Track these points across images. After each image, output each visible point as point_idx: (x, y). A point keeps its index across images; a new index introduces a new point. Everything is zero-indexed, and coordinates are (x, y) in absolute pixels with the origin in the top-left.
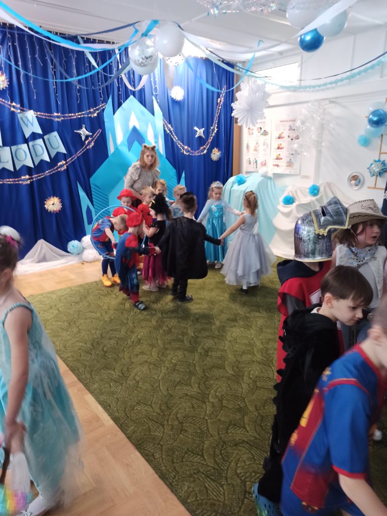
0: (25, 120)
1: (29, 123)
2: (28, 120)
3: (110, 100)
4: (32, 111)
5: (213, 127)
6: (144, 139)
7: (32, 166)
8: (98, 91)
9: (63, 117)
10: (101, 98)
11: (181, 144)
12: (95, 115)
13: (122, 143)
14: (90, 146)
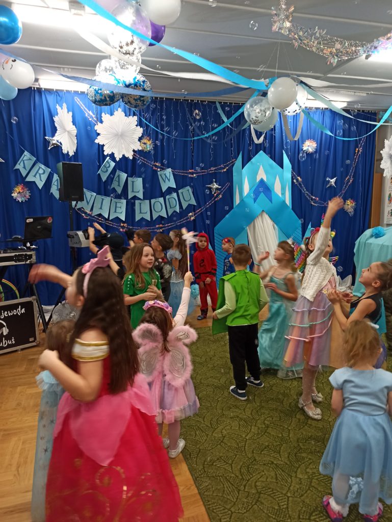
0: (164, 177)
1: (166, 179)
2: (166, 176)
3: (240, 156)
4: (170, 169)
5: (348, 178)
6: (271, 191)
7: (166, 216)
8: (230, 149)
9: (196, 173)
10: (232, 154)
11: (309, 194)
12: (224, 171)
13: (248, 196)
14: (218, 199)
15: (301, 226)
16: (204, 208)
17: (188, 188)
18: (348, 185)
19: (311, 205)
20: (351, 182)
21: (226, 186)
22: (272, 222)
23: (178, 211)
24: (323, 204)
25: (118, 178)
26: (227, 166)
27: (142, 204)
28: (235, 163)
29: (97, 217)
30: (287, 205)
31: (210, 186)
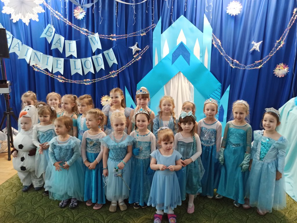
1: (96, 42)
2: (95, 39)
3: (160, 21)
4: (97, 33)
5: (279, 41)
6: (190, 54)
7: (94, 73)
8: (151, 14)
9: (116, 38)
10: (153, 19)
11: (230, 57)
12: (143, 35)
13: (167, 57)
14: (137, 59)
15: (220, 88)
16: (125, 67)
17: (111, 49)
18: (278, 49)
19: (232, 67)
20: (281, 45)
21: (146, 49)
22: (189, 82)
23: (104, 68)
24: (245, 67)
25: (59, 40)
26: (146, 31)
27: (76, 62)
28: (155, 27)
29: (45, 71)
30: (205, 67)
31: (132, 48)
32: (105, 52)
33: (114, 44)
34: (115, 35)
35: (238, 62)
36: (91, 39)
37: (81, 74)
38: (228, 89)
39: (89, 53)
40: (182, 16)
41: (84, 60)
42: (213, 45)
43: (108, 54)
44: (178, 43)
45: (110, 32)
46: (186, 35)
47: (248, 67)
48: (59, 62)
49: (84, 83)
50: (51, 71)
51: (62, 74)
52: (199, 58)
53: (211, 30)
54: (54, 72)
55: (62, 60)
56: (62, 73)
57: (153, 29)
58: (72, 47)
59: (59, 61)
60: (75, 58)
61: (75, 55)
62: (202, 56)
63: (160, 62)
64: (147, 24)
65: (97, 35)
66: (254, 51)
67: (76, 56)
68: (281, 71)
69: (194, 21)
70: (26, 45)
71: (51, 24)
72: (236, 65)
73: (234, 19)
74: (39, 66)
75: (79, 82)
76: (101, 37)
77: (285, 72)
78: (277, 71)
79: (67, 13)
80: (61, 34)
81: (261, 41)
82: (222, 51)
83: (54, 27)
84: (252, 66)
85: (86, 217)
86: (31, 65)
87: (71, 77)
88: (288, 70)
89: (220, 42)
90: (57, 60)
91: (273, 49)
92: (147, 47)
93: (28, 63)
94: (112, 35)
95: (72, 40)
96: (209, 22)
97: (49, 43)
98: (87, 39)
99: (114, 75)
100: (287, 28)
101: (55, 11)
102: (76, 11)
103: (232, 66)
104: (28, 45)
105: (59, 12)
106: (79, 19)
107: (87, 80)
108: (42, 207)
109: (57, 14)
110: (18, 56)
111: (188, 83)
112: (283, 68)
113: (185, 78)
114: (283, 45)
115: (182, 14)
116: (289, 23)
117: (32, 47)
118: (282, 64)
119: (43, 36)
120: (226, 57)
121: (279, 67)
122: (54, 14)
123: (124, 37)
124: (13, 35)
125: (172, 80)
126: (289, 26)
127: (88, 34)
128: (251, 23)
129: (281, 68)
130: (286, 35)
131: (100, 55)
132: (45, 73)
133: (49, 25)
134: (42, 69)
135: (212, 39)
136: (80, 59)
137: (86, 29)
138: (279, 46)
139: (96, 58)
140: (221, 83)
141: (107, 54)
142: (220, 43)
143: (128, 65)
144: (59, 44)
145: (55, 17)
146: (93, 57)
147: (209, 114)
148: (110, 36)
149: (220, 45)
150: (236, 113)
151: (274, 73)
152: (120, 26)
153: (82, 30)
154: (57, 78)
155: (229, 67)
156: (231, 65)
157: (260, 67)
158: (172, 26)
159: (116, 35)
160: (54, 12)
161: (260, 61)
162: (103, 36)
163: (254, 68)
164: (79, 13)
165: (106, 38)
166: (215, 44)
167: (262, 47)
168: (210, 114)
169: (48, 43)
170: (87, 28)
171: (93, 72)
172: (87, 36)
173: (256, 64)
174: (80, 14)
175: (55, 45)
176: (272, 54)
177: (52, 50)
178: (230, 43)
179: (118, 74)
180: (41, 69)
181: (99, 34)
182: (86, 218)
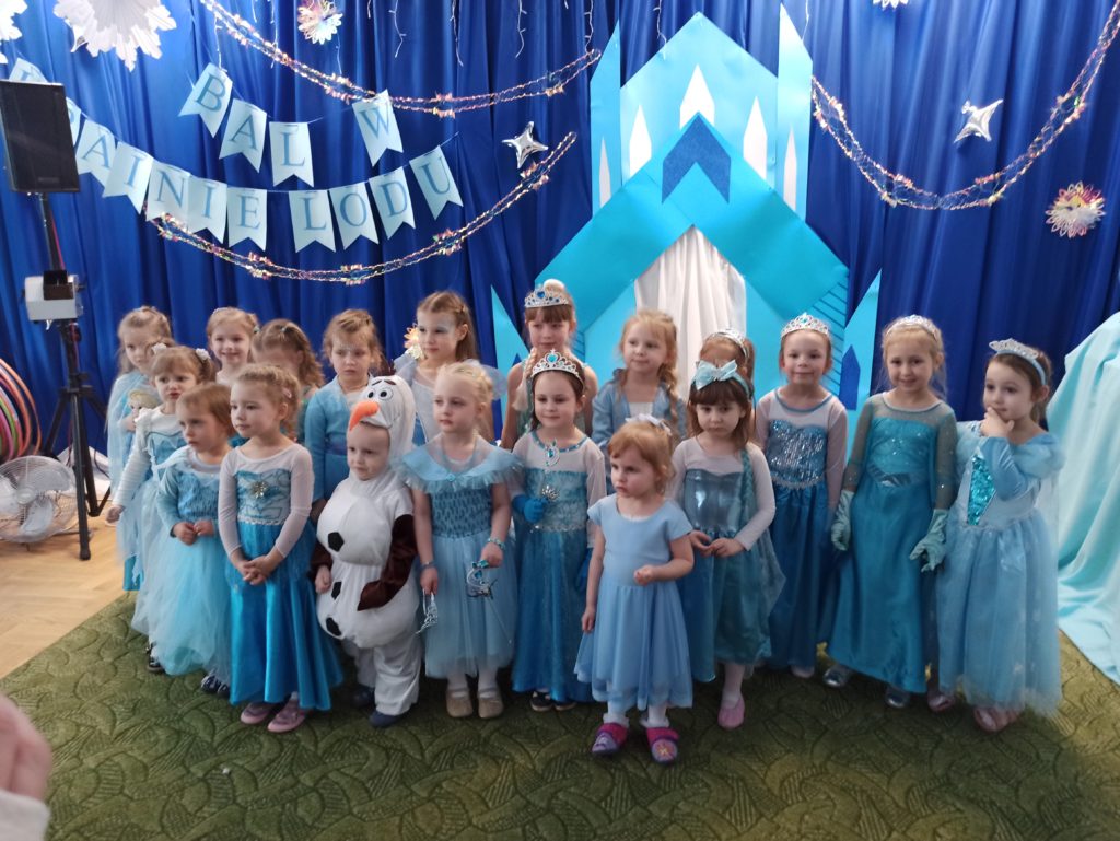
1: (379, 124)
3: (615, 39)
4: (386, 92)
5: (1067, 96)
6: (728, 159)
7: (376, 240)
8: (581, 13)
9: (456, 106)
10: (588, 32)
11: (878, 166)
12: (555, 91)
13: (642, 175)
14: (534, 186)
15: (845, 282)
16: (488, 215)
17: (438, 151)
18: (1061, 129)
19: (887, 204)
20: (1076, 115)
21: (566, 144)
22: (727, 265)
23: (412, 222)
24: (935, 203)
25: (248, 124)
26: (564, 76)
27: (311, 202)
28: (597, 62)
29: (199, 238)
30: (787, 206)
31: (514, 142)
32: (415, 163)
33: (449, 129)
34: (449, 97)
35: (909, 184)
36: (363, 113)
37: (332, 246)
38: (875, 287)
39: (358, 166)
40: (698, 18)
41: (338, 193)
42: (814, 122)
43: (426, 168)
44: (686, 118)
45: (433, 85)
46: (714, 88)
47: (950, 203)
48: (250, 204)
49: (343, 279)
50: (221, 238)
51: (264, 248)
52: (761, 171)
53: (807, 64)
54: (232, 243)
55: (262, 194)
56: (263, 246)
57: (591, 71)
58: (296, 148)
59: (248, 201)
60: (307, 187)
61: (307, 175)
62: (776, 166)
63: (620, 190)
64: (568, 50)
65: (383, 101)
66: (972, 139)
67: (310, 181)
68: (1075, 211)
69: (743, 34)
70: (131, 144)
71: (217, 65)
72: (904, 193)
73: (894, 18)
74: (178, 218)
75: (324, 276)
76: (399, 107)
77: (1091, 215)
78: (1058, 212)
79: (275, 21)
80: (253, 100)
81: (996, 100)
82: (849, 145)
83: (228, 74)
84: (964, 196)
85: (358, 740)
86: (151, 216)
87: (296, 260)
88: (1102, 209)
89: (843, 108)
90: (243, 199)
91: (1043, 130)
92: (570, 138)
93: (139, 212)
94: (438, 98)
95: (294, 121)
96: (801, 36)
97: (213, 133)
98: (348, 117)
99: (451, 247)
100: (1095, 46)
101: (229, 14)
102: (304, 11)
103: (888, 199)
104: (135, 143)
105: (243, 17)
106: (318, 42)
107: (353, 267)
108: (204, 710)
109: (237, 27)
110: (103, 187)
111: (723, 268)
112: (1082, 203)
113: (712, 250)
114: (1081, 114)
115: (699, 10)
116: (1105, 30)
117: (152, 152)
118: (1080, 188)
119: (190, 108)
120: (865, 164)
121: (1068, 199)
122: (228, 25)
123: (483, 101)
124: (84, 110)
125: (663, 261)
126: (1106, 40)
127: (353, 94)
128: (959, 35)
129: (1076, 200)
130: (1094, 75)
131: (399, 175)
132: (200, 247)
133: (210, 68)
134: (190, 233)
135: (812, 101)
136: (326, 191)
137: (344, 76)
138: (1068, 115)
139: (385, 187)
140: (848, 266)
141: (423, 170)
142: (842, 113)
143: (500, 207)
144: (249, 138)
145: (230, 38)
146: (374, 181)
147: (798, 370)
148: (432, 100)
149: (842, 119)
150: (897, 362)
151: (1048, 221)
152: (469, 63)
153: (331, 83)
154: (246, 262)
155: (876, 203)
156: (885, 196)
157: (992, 199)
158: (662, 57)
159: (454, 96)
160: (226, 18)
161: (992, 177)
162: (408, 103)
163: (972, 204)
164: (316, 21)
165: (417, 109)
166: (824, 117)
167: (1002, 122)
168: (805, 370)
169: (209, 134)
170: (349, 72)
171: (374, 238)
172: (348, 102)
173: (977, 190)
174: (320, 25)
175: (233, 140)
176: (1041, 148)
177: (222, 159)
178: (880, 112)
179: (465, 244)
180: (184, 230)
181: (390, 94)
182: (360, 743)
